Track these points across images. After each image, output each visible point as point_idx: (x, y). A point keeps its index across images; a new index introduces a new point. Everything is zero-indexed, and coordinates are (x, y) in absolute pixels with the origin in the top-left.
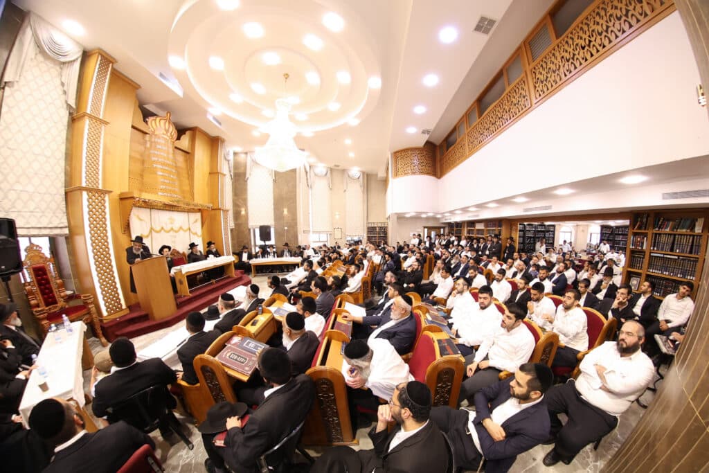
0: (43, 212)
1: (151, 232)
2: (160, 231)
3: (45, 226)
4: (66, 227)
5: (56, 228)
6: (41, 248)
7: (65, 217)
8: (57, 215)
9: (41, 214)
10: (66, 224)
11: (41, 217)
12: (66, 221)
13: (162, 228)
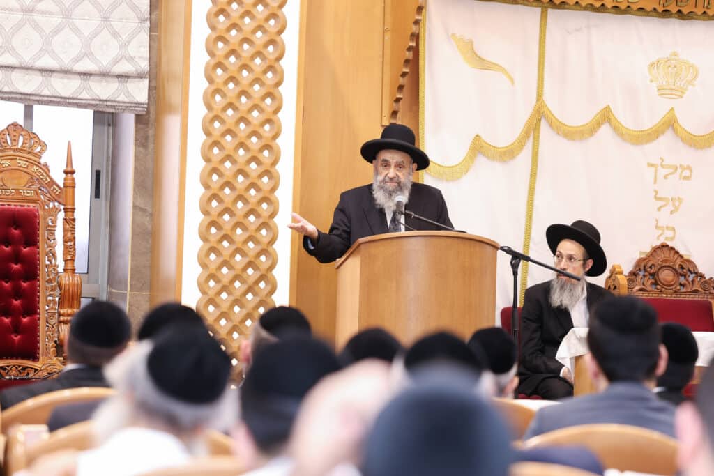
0: (67, 14)
1: (532, 129)
2: (591, 130)
3: (66, 63)
4: (140, 76)
5: (104, 75)
6: (43, 145)
7: (145, 37)
8: (117, 26)
9: (57, 20)
10: (144, 65)
11: (57, 31)
12: (145, 52)
13: (606, 116)
